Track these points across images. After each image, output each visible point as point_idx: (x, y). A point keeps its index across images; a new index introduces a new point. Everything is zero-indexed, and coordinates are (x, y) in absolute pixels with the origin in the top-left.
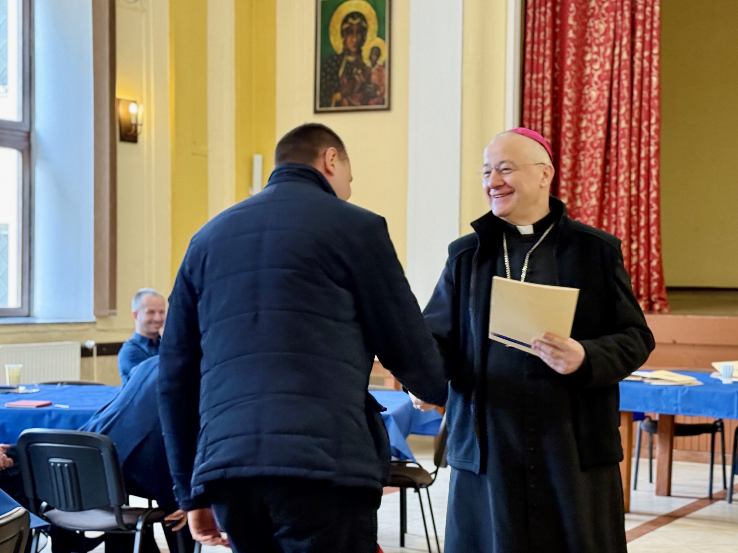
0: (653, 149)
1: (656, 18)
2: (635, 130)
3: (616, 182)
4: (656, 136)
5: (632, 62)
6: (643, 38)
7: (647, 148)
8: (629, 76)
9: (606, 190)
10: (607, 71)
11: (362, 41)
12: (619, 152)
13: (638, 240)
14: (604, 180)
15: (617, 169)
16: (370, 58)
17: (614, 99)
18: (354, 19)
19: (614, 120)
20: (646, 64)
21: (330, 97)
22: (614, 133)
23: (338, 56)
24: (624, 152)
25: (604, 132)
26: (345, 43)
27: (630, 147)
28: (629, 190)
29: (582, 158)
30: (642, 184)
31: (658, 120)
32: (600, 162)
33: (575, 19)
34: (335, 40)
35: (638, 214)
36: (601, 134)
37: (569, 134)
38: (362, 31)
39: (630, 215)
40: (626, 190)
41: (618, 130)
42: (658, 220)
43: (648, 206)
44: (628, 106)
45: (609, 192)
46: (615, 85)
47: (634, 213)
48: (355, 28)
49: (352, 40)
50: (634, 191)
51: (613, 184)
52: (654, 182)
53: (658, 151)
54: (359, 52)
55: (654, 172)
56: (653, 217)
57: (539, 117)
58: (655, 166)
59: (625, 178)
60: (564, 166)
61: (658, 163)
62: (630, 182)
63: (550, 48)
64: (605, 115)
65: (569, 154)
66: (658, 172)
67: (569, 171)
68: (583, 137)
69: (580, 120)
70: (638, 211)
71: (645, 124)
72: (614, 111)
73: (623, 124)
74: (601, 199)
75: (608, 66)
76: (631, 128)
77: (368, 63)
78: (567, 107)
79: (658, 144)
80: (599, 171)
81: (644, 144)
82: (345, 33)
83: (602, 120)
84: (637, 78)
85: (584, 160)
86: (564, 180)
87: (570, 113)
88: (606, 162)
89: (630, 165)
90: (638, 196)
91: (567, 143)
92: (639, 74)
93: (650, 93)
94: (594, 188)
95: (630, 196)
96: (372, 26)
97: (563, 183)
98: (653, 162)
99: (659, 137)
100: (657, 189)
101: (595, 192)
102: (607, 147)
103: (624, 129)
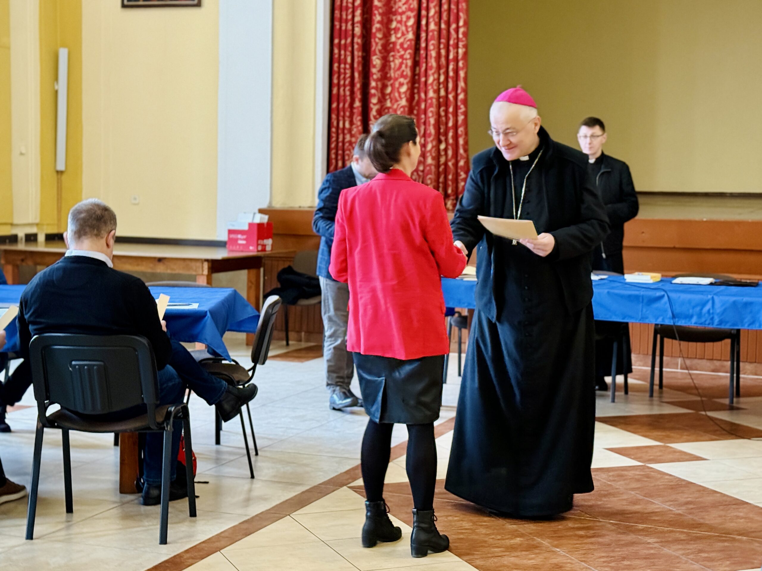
0: (461, 51)
2: (444, 32)
3: (426, 82)
4: (464, 39)
7: (455, 50)
9: (416, 91)
12: (429, 53)
13: (446, 140)
14: (414, 80)
15: (426, 70)
17: (424, 1)
19: (424, 22)
22: (423, 35)
24: (433, 54)
25: (413, 33)
27: (439, 49)
28: (437, 91)
29: (391, 59)
30: (450, 85)
31: (466, 23)
32: (409, 63)
35: (446, 115)
36: (410, 36)
37: (379, 35)
39: (439, 115)
40: (435, 92)
41: (427, 32)
42: (465, 121)
43: (456, 108)
44: (437, 8)
45: (419, 93)
47: (443, 114)
50: (442, 93)
51: (422, 86)
52: (461, 84)
53: (465, 54)
55: (462, 74)
56: (461, 118)
57: (350, 17)
58: (462, 69)
59: (434, 80)
60: (374, 66)
61: (466, 65)
62: (439, 83)
64: (414, 16)
65: (379, 55)
66: (466, 74)
67: (379, 71)
68: (393, 39)
69: (390, 21)
70: (446, 111)
71: (454, 26)
72: (424, 13)
73: (432, 26)
74: (410, 100)
76: (440, 30)
78: (377, 8)
79: (465, 46)
80: (408, 72)
81: (453, 46)
83: (411, 22)
85: (393, 61)
86: (374, 80)
87: (380, 14)
88: (416, 64)
89: (439, 67)
90: (447, 97)
91: (377, 44)
94: (404, 89)
95: (439, 97)
97: (373, 84)
98: (461, 64)
99: (467, 39)
100: (465, 91)
101: (405, 93)
102: (417, 49)
103: (433, 31)
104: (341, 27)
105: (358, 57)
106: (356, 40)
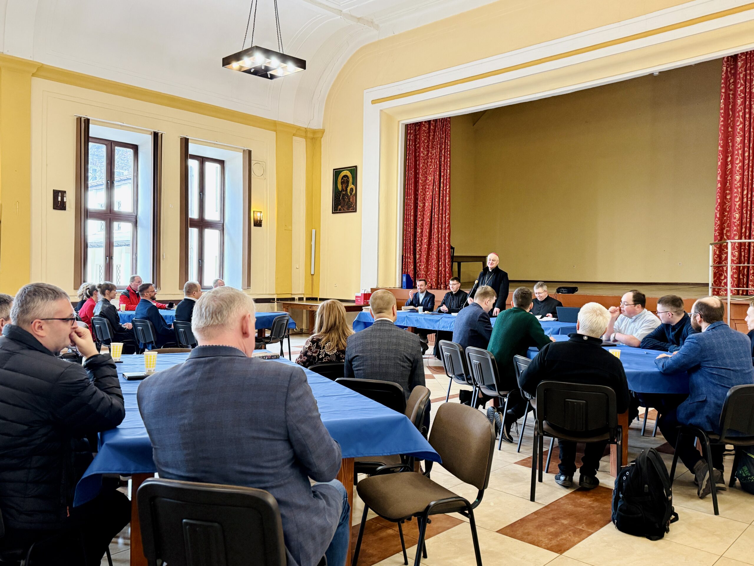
0: (447, 225)
1: (448, 175)
2: (441, 218)
3: (433, 238)
5: (440, 192)
6: (443, 182)
7: (445, 225)
11: (348, 186)
13: (441, 261)
14: (430, 237)
15: (434, 233)
16: (350, 192)
17: (433, 206)
18: (345, 178)
19: (433, 214)
20: (444, 192)
21: (337, 207)
22: (433, 219)
23: (340, 192)
24: (437, 227)
26: (342, 187)
27: (439, 225)
32: (428, 230)
36: (429, 220)
37: (420, 220)
38: (348, 182)
40: (436, 242)
43: (445, 248)
44: (438, 209)
46: (434, 201)
47: (440, 250)
48: (345, 181)
49: (344, 186)
50: (440, 242)
52: (447, 238)
54: (347, 190)
55: (447, 234)
56: (447, 252)
57: (410, 213)
60: (418, 232)
62: (438, 238)
63: (413, 187)
64: (430, 212)
65: (419, 228)
67: (419, 234)
69: (424, 214)
71: (444, 215)
72: (433, 211)
75: (431, 194)
77: (349, 194)
78: (419, 209)
79: (449, 223)
80: (428, 234)
82: (342, 183)
83: (429, 214)
86: (418, 237)
87: (420, 212)
88: (430, 231)
89: (439, 232)
91: (419, 223)
92: (442, 197)
93: (446, 203)
95: (438, 244)
97: (418, 239)
101: (426, 242)
103: (436, 218)
105: (412, 229)
106: (412, 222)
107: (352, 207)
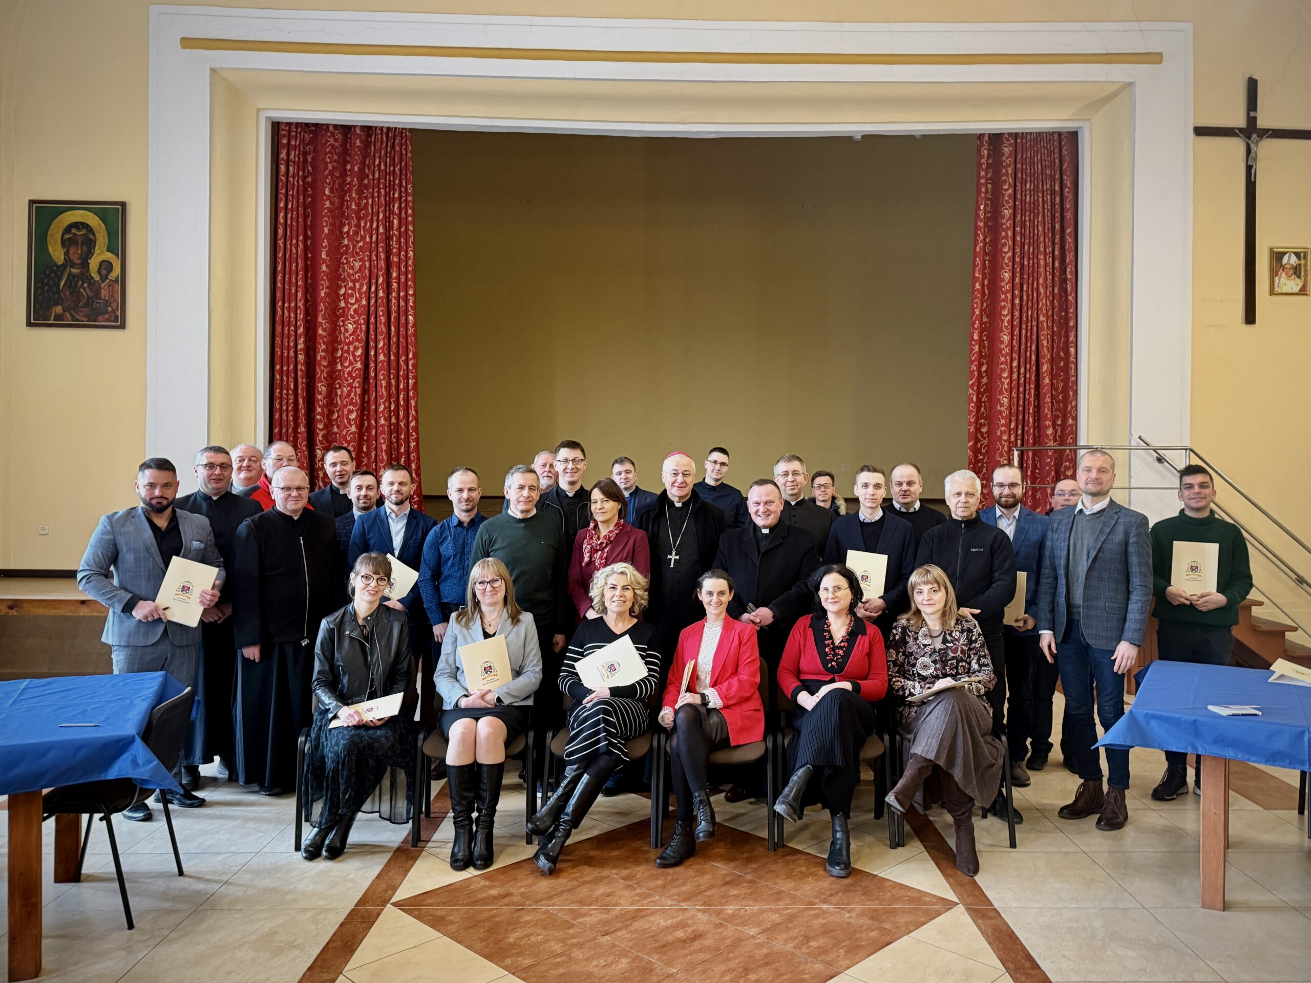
0: (411, 382)
1: (410, 262)
2: (394, 363)
3: (376, 409)
5: (389, 301)
6: (398, 278)
7: (406, 381)
8: (386, 313)
9: (366, 418)
10: (363, 306)
11: (89, 254)
12: (379, 382)
16: (99, 272)
17: (372, 332)
18: (78, 229)
20: (402, 303)
21: (49, 309)
23: (58, 267)
25: (362, 363)
26: (67, 254)
27: (390, 379)
28: (388, 419)
29: (338, 386)
30: (401, 413)
33: (328, 254)
34: (54, 250)
35: (398, 441)
39: (391, 442)
40: (385, 419)
41: (376, 362)
42: (417, 447)
45: (369, 420)
46: (372, 320)
48: (80, 240)
51: (372, 413)
53: (415, 384)
57: (292, 344)
58: (414, 398)
59: (385, 408)
61: (416, 395)
63: (302, 278)
66: (416, 403)
68: (339, 367)
70: (398, 438)
73: (382, 357)
74: (360, 426)
76: (389, 361)
77: (97, 277)
78: (322, 337)
81: (403, 377)
82: (66, 243)
84: (393, 315)
85: (340, 388)
86: (320, 406)
87: (324, 343)
89: (389, 396)
90: (398, 424)
91: (322, 371)
92: (395, 312)
93: (407, 330)
94: (353, 416)
95: (390, 425)
96: (102, 239)
99: (416, 371)
100: (416, 419)
102: (366, 378)
103: (382, 362)
104: (282, 353)
105: (302, 383)
106: (299, 367)
107: (107, 312)
